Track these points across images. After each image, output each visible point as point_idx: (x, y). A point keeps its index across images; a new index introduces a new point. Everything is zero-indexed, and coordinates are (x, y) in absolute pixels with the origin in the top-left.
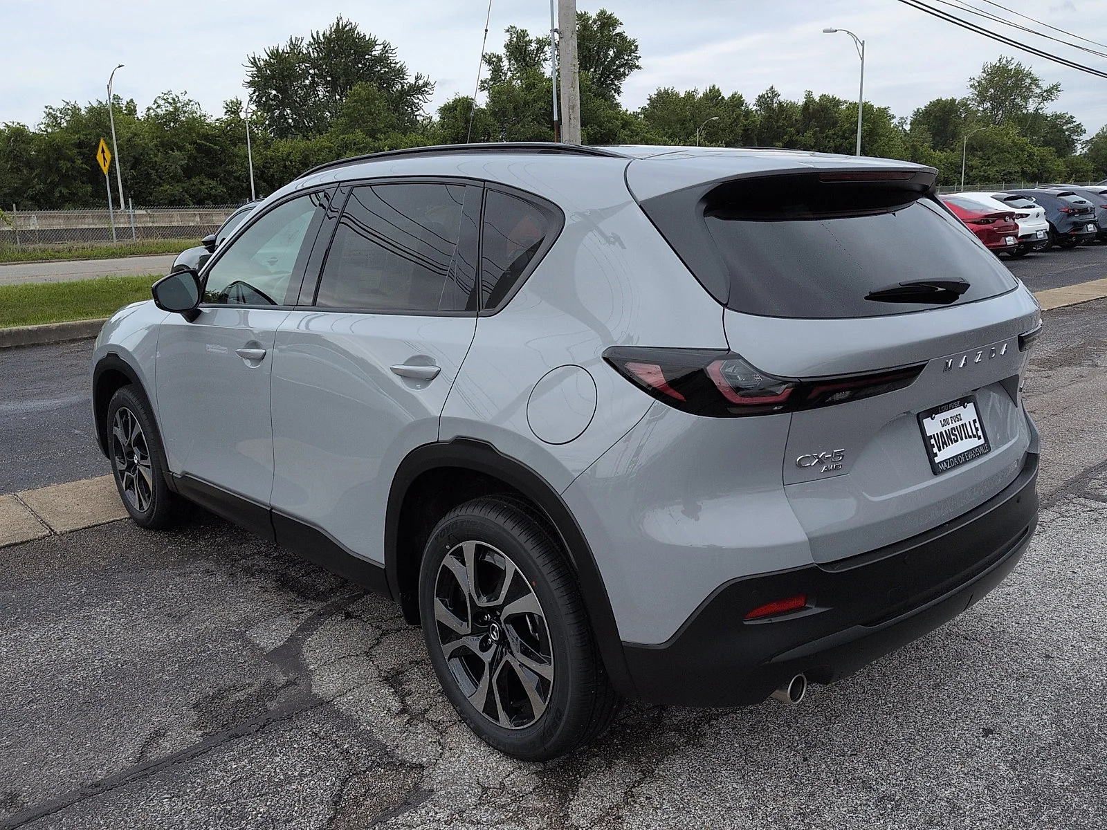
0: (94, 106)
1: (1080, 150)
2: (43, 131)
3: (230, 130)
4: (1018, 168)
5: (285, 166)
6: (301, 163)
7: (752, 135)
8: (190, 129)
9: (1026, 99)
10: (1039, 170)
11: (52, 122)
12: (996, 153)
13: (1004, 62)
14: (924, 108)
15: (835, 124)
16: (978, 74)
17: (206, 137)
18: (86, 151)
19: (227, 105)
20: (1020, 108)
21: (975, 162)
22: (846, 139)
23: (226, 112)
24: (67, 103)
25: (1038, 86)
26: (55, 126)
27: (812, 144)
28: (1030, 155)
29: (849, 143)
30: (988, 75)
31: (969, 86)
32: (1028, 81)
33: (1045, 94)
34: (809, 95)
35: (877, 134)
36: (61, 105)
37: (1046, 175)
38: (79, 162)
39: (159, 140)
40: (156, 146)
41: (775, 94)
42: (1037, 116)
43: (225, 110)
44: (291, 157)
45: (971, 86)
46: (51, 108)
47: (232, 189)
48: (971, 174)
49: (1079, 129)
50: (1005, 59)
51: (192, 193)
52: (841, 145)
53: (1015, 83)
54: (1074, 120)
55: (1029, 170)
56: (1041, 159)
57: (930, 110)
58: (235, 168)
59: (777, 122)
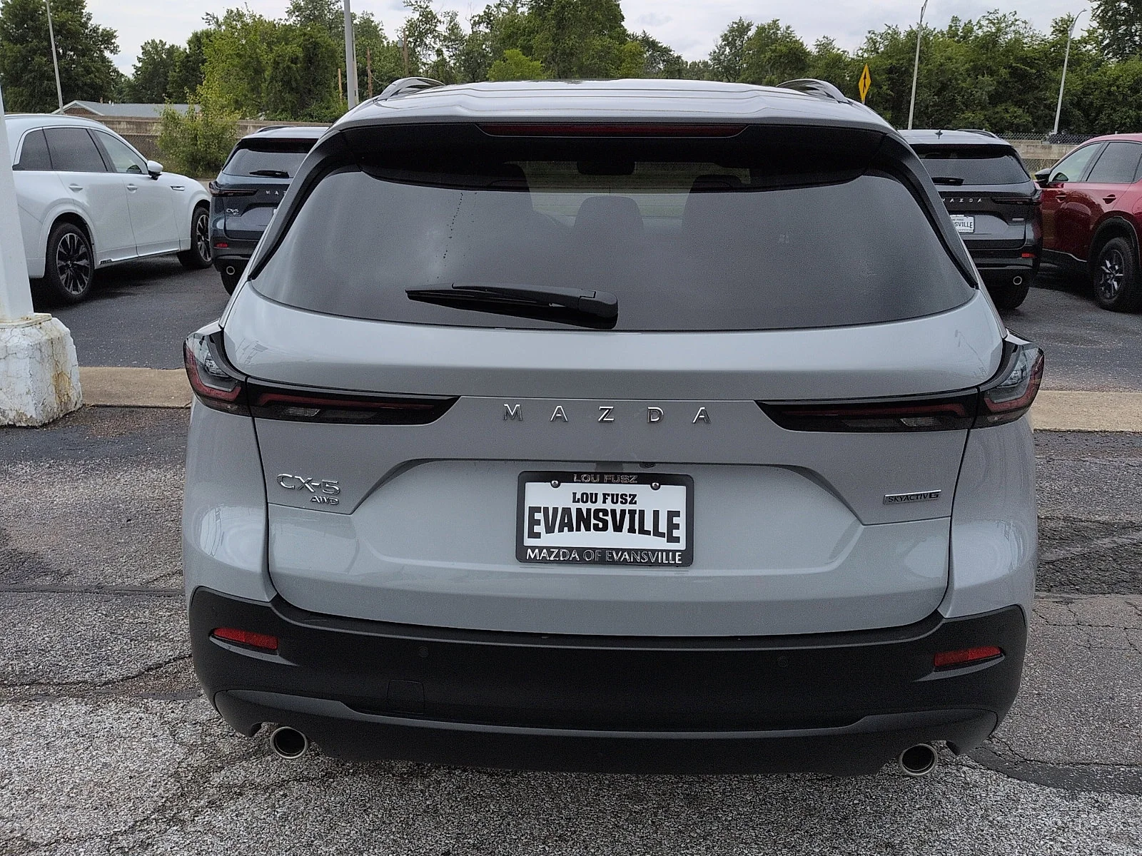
0: (914, 29)
2: (859, 56)
3: (1054, 52)
5: (1109, 93)
6: (1130, 88)
8: (1008, 51)
11: (871, 47)
17: (1024, 60)
18: (895, 76)
19: (1056, 23)
23: (1054, 32)
24: (889, 27)
26: (872, 51)
36: (883, 29)
38: (885, 88)
39: (972, 64)
40: (967, 70)
43: (1052, 29)
44: (1120, 82)
46: (873, 33)
47: (1039, 118)
51: (993, 121)
58: (1048, 94)
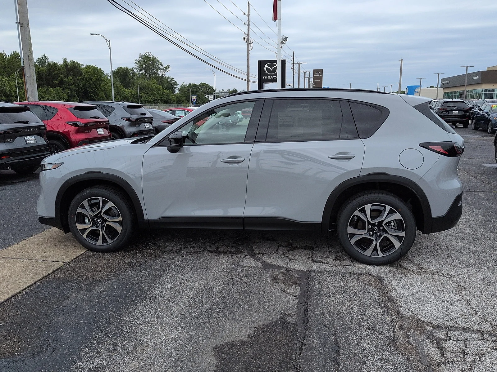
1: (177, 91)
4: (159, 98)
7: (43, 77)
9: (158, 70)
10: (167, 99)
12: (150, 91)
13: (148, 54)
14: (115, 70)
15: (81, 74)
16: (138, 58)
20: (155, 73)
21: (143, 94)
22: (88, 81)
25: (161, 65)
27: (73, 83)
28: (163, 93)
29: (89, 83)
30: (142, 59)
31: (135, 63)
32: (158, 63)
33: (164, 69)
34: (65, 60)
35: (101, 80)
37: (170, 101)
41: (46, 58)
42: (162, 77)
45: (136, 63)
48: (141, 99)
49: (176, 83)
50: (148, 53)
52: (85, 84)
53: (153, 63)
54: (174, 79)
55: (163, 99)
56: (167, 95)
57: (118, 71)
59: (54, 71)
